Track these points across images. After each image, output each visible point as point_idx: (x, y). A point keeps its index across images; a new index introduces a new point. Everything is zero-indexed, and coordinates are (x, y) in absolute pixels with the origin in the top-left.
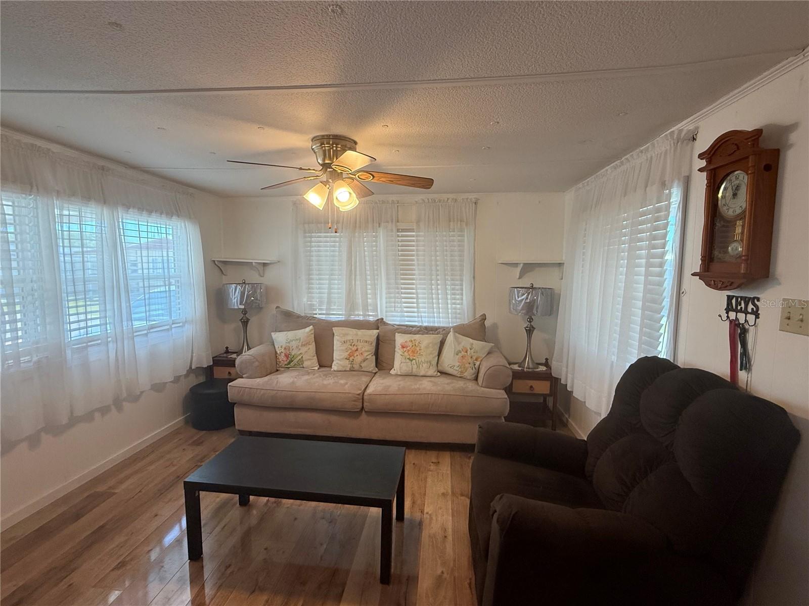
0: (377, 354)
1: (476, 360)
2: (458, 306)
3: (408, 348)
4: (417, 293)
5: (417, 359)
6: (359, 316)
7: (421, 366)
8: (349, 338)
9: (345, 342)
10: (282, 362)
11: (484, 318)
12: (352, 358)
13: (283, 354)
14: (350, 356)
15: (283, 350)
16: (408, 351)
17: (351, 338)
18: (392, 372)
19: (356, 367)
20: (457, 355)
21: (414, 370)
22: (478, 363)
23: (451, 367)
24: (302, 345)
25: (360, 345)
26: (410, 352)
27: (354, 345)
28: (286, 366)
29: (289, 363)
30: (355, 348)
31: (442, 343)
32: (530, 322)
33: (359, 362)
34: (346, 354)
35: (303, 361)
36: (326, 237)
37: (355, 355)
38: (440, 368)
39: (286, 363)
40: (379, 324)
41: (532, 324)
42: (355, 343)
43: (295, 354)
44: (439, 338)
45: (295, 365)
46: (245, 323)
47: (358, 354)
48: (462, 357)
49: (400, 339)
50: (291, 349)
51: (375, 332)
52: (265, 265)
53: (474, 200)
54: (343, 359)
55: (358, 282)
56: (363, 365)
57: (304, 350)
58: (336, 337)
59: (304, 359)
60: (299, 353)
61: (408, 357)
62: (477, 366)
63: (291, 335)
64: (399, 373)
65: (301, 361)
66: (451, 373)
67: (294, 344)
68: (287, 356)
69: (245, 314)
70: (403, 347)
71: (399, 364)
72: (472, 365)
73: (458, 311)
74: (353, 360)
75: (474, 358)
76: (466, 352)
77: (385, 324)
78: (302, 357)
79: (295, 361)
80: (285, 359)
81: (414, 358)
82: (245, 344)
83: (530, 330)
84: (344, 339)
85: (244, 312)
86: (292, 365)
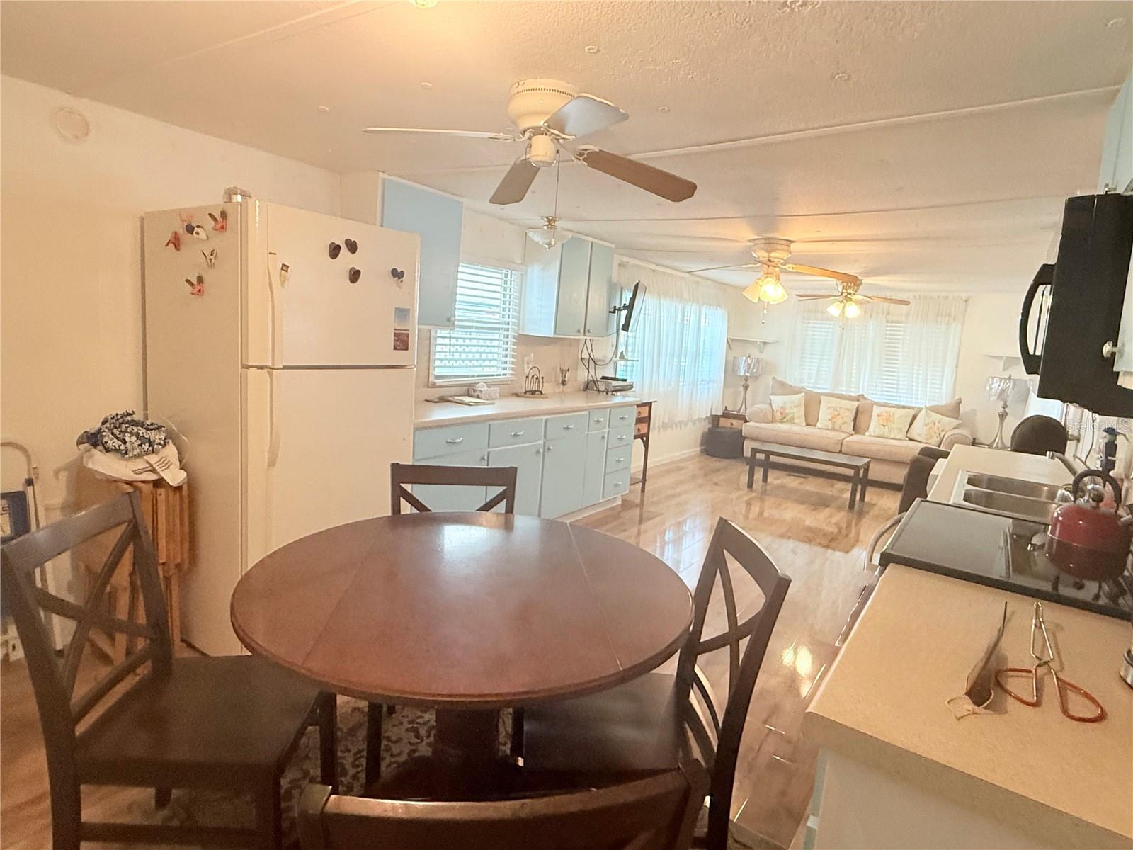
0: (855, 420)
1: (942, 431)
2: (937, 391)
3: (883, 417)
4: (899, 377)
5: (890, 426)
6: (843, 390)
7: (892, 431)
8: (834, 405)
9: (829, 408)
10: (777, 416)
11: (960, 402)
12: (834, 420)
13: (778, 411)
14: (833, 418)
15: (778, 409)
16: (883, 419)
18: (867, 434)
19: (837, 427)
20: (926, 425)
21: (886, 433)
22: (942, 434)
23: (919, 435)
24: (795, 406)
25: (842, 411)
27: (837, 411)
28: (780, 421)
29: (783, 418)
30: (837, 413)
31: (914, 417)
32: (1004, 408)
33: (840, 424)
34: (829, 417)
36: (821, 324)
37: (837, 418)
38: (908, 436)
39: (781, 418)
40: (860, 398)
41: (1006, 410)
42: (838, 409)
43: (788, 412)
44: (912, 412)
45: (787, 421)
46: (746, 388)
47: (839, 418)
48: (930, 428)
49: (876, 410)
50: (785, 409)
51: (856, 403)
52: (765, 343)
53: (964, 299)
54: (826, 420)
55: (845, 363)
56: (843, 426)
57: (795, 410)
58: (823, 404)
59: (795, 417)
60: (792, 412)
61: (882, 423)
62: (942, 436)
63: (786, 398)
64: (872, 435)
65: (793, 418)
66: (919, 440)
67: (788, 405)
68: (781, 413)
69: (747, 381)
70: (878, 416)
71: (874, 427)
72: (937, 435)
73: (937, 395)
75: (940, 430)
76: (935, 425)
77: (865, 398)
78: (794, 415)
79: (788, 418)
80: (780, 415)
81: (887, 425)
82: (744, 405)
83: (1003, 415)
84: (829, 405)
85: (746, 379)
86: (785, 420)
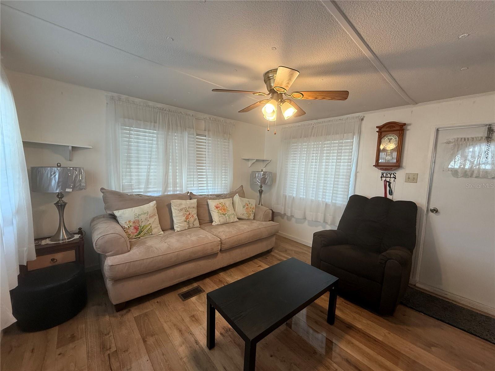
3: (220, 208)
4: (207, 175)
5: (228, 214)
7: (230, 217)
8: (183, 206)
9: (181, 210)
10: (132, 234)
11: (242, 187)
12: (188, 220)
13: (132, 228)
14: (187, 218)
15: (131, 224)
16: (221, 209)
17: (185, 207)
18: (213, 224)
19: (191, 225)
20: (244, 208)
21: (228, 220)
23: (242, 215)
24: (150, 217)
25: (190, 210)
26: (222, 210)
27: (187, 211)
28: (136, 237)
29: (139, 234)
30: (188, 213)
33: (192, 222)
34: (184, 218)
35: (152, 230)
37: (189, 217)
38: (238, 216)
39: (136, 234)
40: (191, 195)
41: (262, 189)
42: (188, 209)
43: (144, 225)
45: (144, 235)
47: (191, 217)
48: (247, 208)
49: (212, 204)
50: (140, 222)
52: (74, 148)
54: (182, 222)
56: (195, 223)
57: (151, 221)
58: (174, 207)
59: (152, 228)
60: (148, 223)
61: (222, 213)
64: (219, 224)
65: (150, 230)
66: (242, 218)
67: (143, 217)
68: (136, 228)
69: (61, 198)
70: (217, 208)
71: (216, 218)
72: (252, 212)
73: (226, 185)
74: (189, 221)
75: (252, 208)
76: (248, 205)
78: (151, 226)
79: (145, 231)
80: (134, 231)
81: (226, 213)
83: (261, 192)
84: (181, 208)
85: (60, 196)
86: (142, 234)
